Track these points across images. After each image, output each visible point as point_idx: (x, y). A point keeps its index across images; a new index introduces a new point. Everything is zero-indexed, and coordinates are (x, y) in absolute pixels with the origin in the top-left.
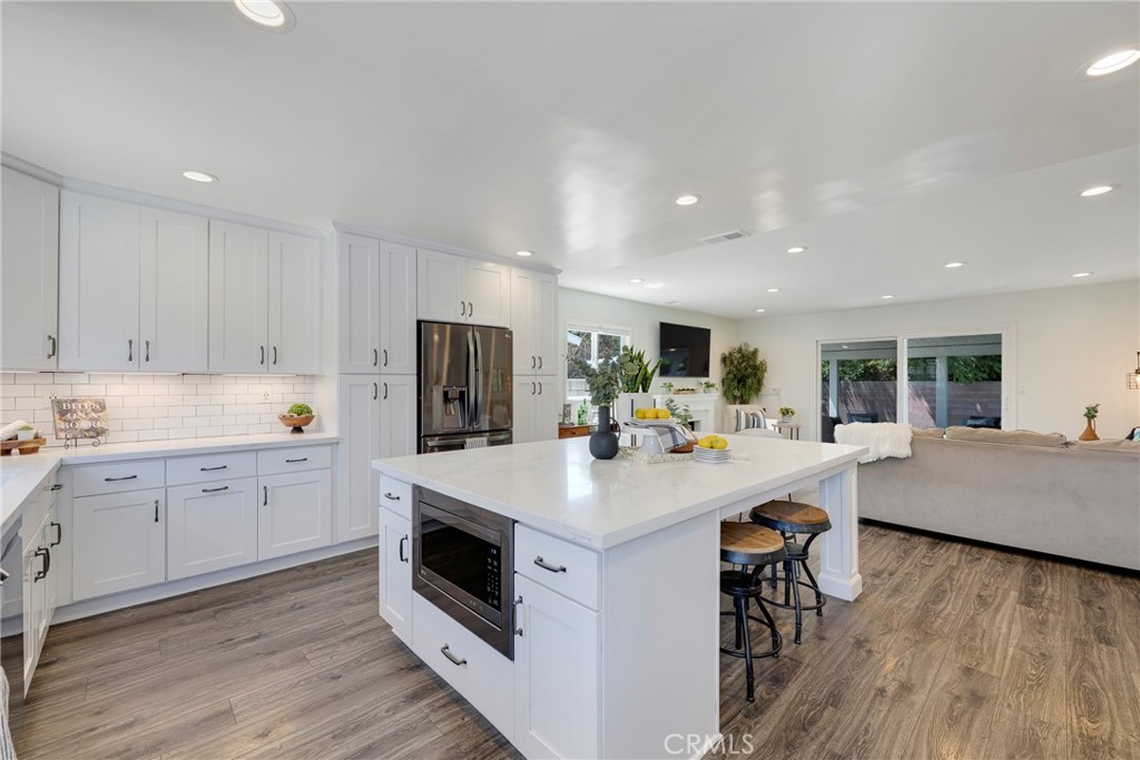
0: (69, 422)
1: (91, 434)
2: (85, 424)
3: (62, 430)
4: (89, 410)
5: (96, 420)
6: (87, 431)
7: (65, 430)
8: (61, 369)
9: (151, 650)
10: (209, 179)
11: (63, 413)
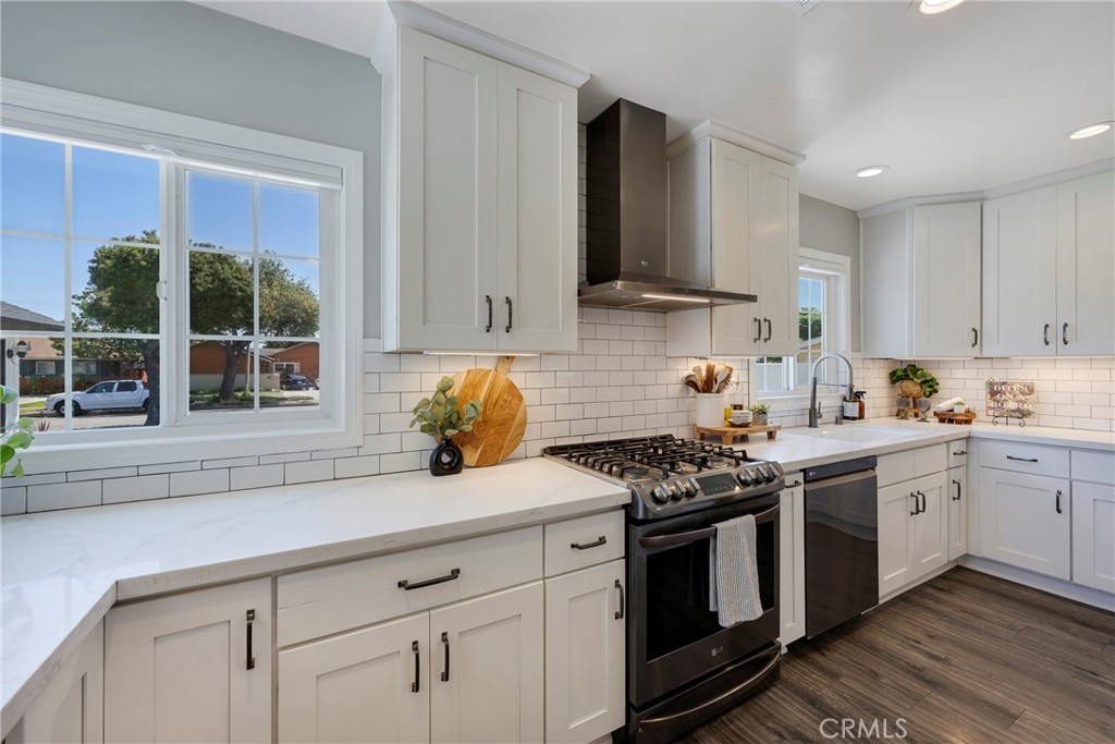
0: (998, 402)
1: (1017, 414)
2: (1012, 405)
3: (991, 408)
4: (1018, 392)
5: (1023, 402)
6: (1013, 411)
7: (993, 409)
8: (985, 355)
9: (1011, 627)
10: (1107, 127)
11: (993, 393)
